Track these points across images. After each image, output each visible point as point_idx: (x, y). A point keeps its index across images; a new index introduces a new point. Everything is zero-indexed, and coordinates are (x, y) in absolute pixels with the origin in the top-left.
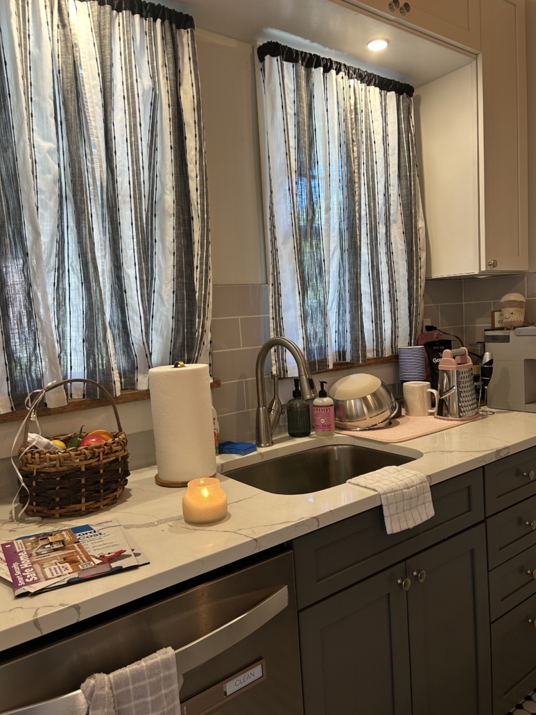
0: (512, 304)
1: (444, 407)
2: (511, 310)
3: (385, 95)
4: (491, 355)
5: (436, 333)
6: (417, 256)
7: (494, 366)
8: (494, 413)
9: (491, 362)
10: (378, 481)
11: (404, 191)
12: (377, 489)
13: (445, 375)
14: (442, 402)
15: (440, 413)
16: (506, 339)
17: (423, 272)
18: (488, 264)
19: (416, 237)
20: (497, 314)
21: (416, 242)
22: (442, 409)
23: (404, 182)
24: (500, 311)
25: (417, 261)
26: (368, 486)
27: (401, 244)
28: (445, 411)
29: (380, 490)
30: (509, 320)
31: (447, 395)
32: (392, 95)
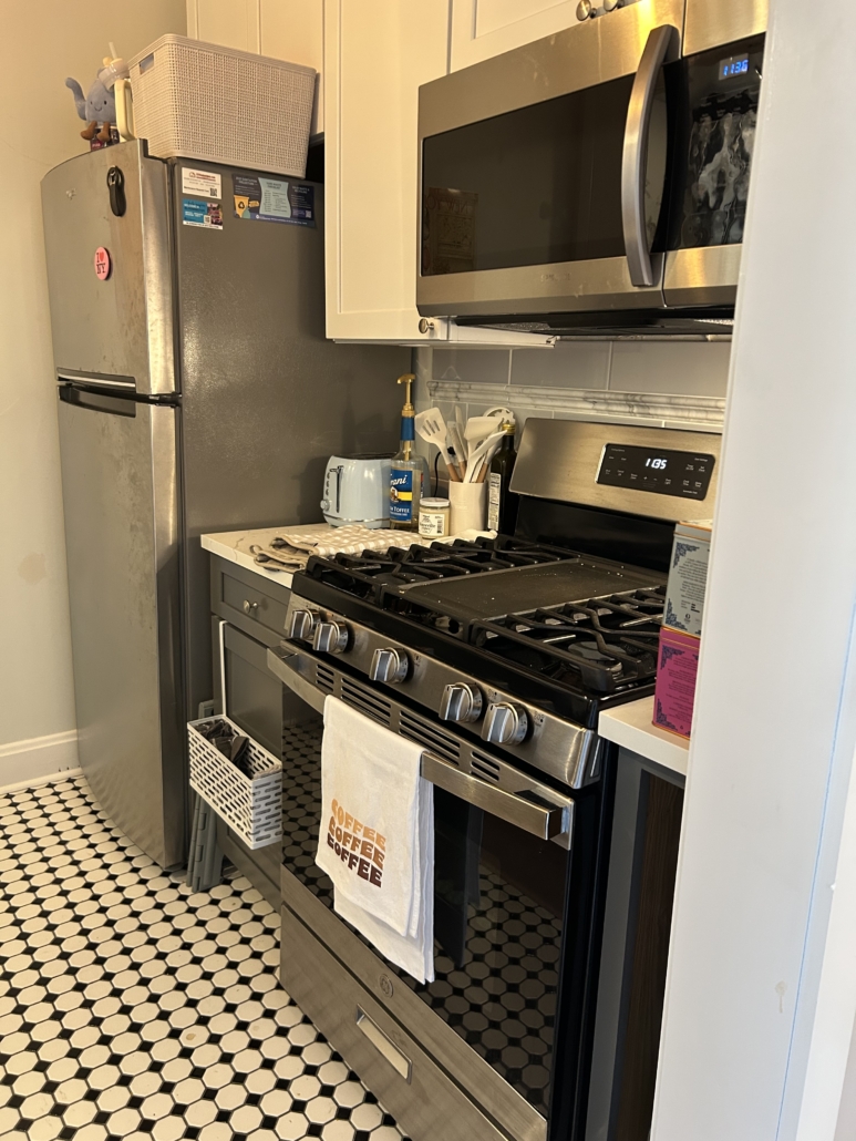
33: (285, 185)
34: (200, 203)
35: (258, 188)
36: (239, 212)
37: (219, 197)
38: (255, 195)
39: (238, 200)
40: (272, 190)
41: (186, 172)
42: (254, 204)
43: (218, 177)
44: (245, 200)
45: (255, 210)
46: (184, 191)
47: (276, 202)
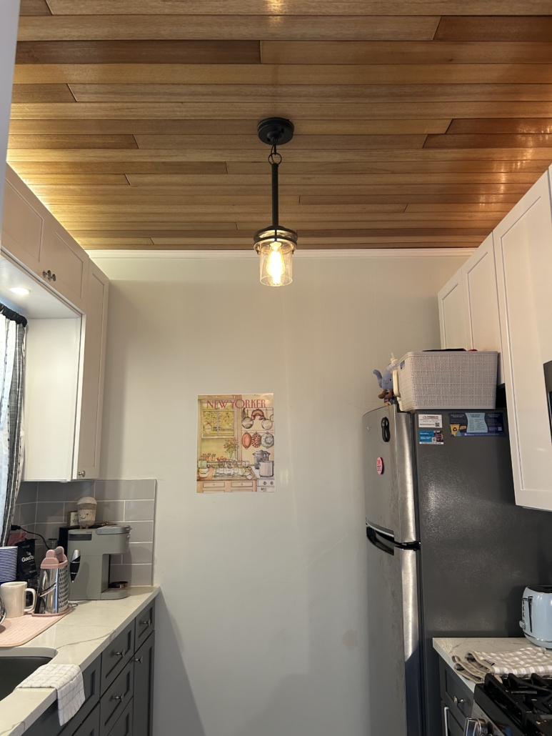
0: (86, 506)
1: (41, 605)
2: (87, 511)
3: (8, 323)
4: (79, 553)
5: (21, 532)
6: (17, 461)
7: (81, 562)
8: (77, 604)
9: (78, 559)
10: (48, 680)
11: (13, 403)
12: (52, 685)
13: (45, 572)
14: (40, 600)
15: (37, 611)
16: (89, 537)
17: (20, 475)
18: (79, 474)
19: (18, 445)
20: (73, 514)
21: (17, 448)
22: (39, 606)
23: (13, 395)
24: (76, 511)
25: (16, 466)
26: (43, 685)
27: (6, 451)
28: (42, 608)
29: (56, 686)
30: (85, 520)
31: (45, 594)
32: (13, 323)
33: (483, 415)
34: (429, 431)
35: (465, 418)
36: (454, 433)
37: (441, 426)
38: (464, 422)
39: (452, 427)
40: (474, 419)
41: (421, 416)
42: (463, 428)
43: (440, 416)
44: (457, 426)
45: (464, 431)
46: (420, 426)
47: (477, 425)
